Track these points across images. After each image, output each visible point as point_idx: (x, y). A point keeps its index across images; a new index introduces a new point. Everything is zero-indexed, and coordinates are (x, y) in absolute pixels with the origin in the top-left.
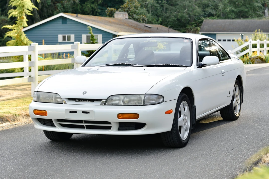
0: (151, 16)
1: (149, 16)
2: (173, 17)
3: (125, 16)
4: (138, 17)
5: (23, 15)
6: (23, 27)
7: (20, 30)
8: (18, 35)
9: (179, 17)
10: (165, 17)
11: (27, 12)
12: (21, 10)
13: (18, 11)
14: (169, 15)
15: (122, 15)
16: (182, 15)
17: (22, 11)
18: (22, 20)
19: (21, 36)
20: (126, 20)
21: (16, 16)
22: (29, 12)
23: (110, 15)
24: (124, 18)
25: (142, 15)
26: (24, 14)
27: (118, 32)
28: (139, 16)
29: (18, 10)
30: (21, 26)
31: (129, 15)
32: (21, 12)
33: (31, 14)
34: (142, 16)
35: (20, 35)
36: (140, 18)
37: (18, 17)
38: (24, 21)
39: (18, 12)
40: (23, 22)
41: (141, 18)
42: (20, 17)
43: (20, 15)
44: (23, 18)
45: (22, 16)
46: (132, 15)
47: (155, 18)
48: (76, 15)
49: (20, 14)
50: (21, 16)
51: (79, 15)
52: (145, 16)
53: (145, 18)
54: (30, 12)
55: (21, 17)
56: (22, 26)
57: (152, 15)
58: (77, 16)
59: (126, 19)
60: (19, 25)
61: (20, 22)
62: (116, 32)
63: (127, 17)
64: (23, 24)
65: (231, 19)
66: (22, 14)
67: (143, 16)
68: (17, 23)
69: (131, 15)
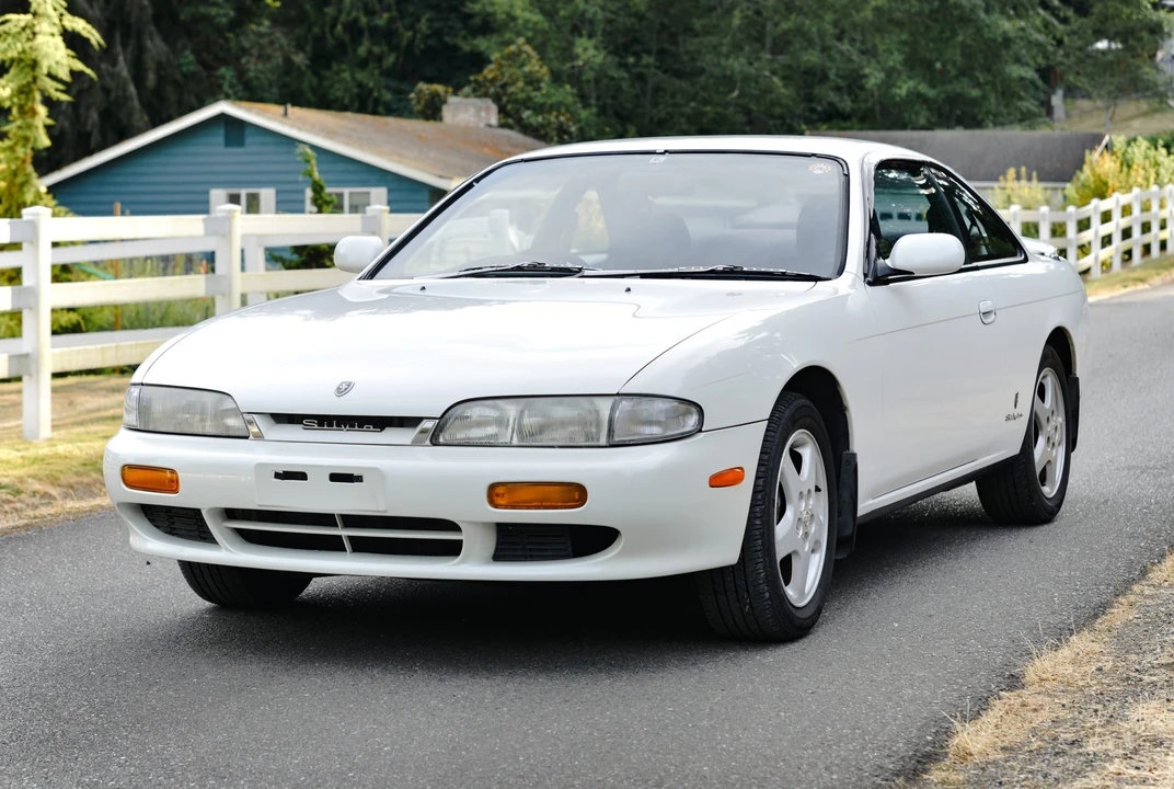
0: (594, 118)
1: (587, 119)
2: (683, 120)
3: (483, 114)
4: (540, 119)
5: (34, 99)
6: (33, 149)
7: (19, 163)
8: (14, 185)
9: (705, 120)
10: (652, 119)
11: (48, 87)
12: (24, 82)
13: (11, 85)
14: (668, 113)
15: (472, 111)
16: (717, 113)
17: (29, 84)
18: (29, 120)
19: (25, 189)
20: (489, 130)
21: (7, 104)
22: (57, 90)
23: (429, 112)
24: (482, 125)
25: (555, 113)
26: (38, 96)
27: (451, 178)
28: (544, 118)
29: (12, 81)
30: (24, 146)
31: (502, 110)
32: (24, 86)
33: (64, 97)
34: (557, 117)
35: (23, 185)
36: (550, 123)
37: (15, 111)
38: (37, 128)
39: (13, 90)
40: (34, 129)
41: (554, 126)
42: (21, 108)
43: (22, 102)
44: (34, 113)
45: (30, 104)
46: (517, 112)
47: (610, 127)
48: (279, 109)
49: (23, 97)
50: (26, 104)
51: (294, 111)
52: (568, 115)
53: (570, 124)
54: (61, 87)
55: (26, 108)
56: (30, 145)
57: (598, 115)
58: (286, 114)
59: (490, 126)
60: (16, 144)
61: (20, 127)
62: (441, 177)
63: (494, 120)
64: (32, 140)
65: (914, 129)
66: (30, 96)
67: (562, 118)
68: (10, 135)
69: (512, 112)
